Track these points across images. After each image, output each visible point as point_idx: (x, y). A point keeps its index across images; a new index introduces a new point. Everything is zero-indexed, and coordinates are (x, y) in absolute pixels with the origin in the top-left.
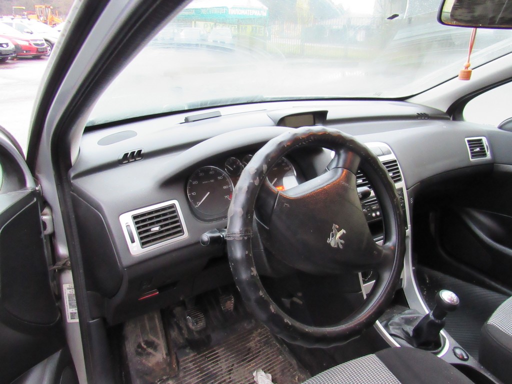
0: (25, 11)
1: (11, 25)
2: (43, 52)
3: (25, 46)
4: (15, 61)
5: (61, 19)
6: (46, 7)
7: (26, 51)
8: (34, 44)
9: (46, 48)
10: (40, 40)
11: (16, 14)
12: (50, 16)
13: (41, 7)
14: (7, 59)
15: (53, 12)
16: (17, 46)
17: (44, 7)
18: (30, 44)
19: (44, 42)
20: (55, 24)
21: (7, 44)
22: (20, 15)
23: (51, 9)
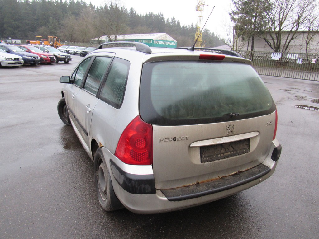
0: (42, 39)
1: (38, 48)
2: (53, 61)
3: (45, 58)
4: (39, 65)
5: (61, 44)
6: (54, 37)
7: (45, 61)
8: (49, 57)
9: (54, 60)
10: (52, 56)
11: (37, 40)
12: (55, 42)
13: (51, 37)
14: (36, 64)
15: (57, 40)
16: (41, 58)
17: (53, 37)
18: (47, 57)
19: (54, 56)
20: (58, 46)
21: (37, 57)
22: (39, 40)
23: (56, 38)
